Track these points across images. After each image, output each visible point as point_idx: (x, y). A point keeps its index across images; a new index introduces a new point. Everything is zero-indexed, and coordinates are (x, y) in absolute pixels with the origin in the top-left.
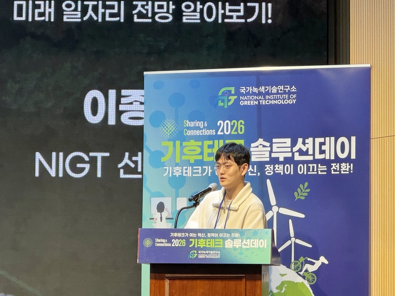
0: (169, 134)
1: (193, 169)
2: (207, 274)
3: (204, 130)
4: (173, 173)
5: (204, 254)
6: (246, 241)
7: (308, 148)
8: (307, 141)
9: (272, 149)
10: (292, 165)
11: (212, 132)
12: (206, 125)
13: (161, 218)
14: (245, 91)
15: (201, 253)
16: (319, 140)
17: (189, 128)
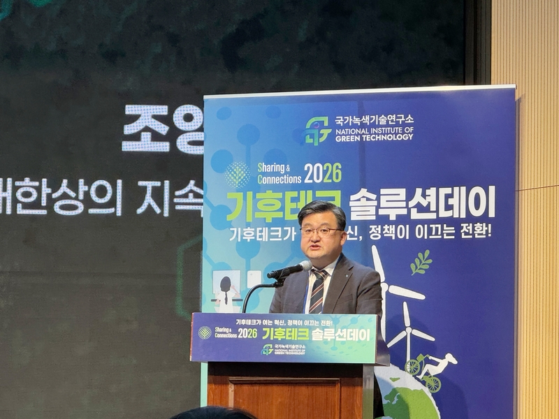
0: (237, 183)
1: (270, 231)
2: (287, 377)
3: (285, 177)
4: (242, 236)
5: (283, 348)
6: (341, 332)
7: (429, 203)
8: (428, 192)
9: (379, 203)
10: (408, 226)
11: (296, 180)
12: (288, 169)
13: (226, 299)
14: (343, 122)
15: (279, 348)
16: (444, 191)
17: (265, 174)
